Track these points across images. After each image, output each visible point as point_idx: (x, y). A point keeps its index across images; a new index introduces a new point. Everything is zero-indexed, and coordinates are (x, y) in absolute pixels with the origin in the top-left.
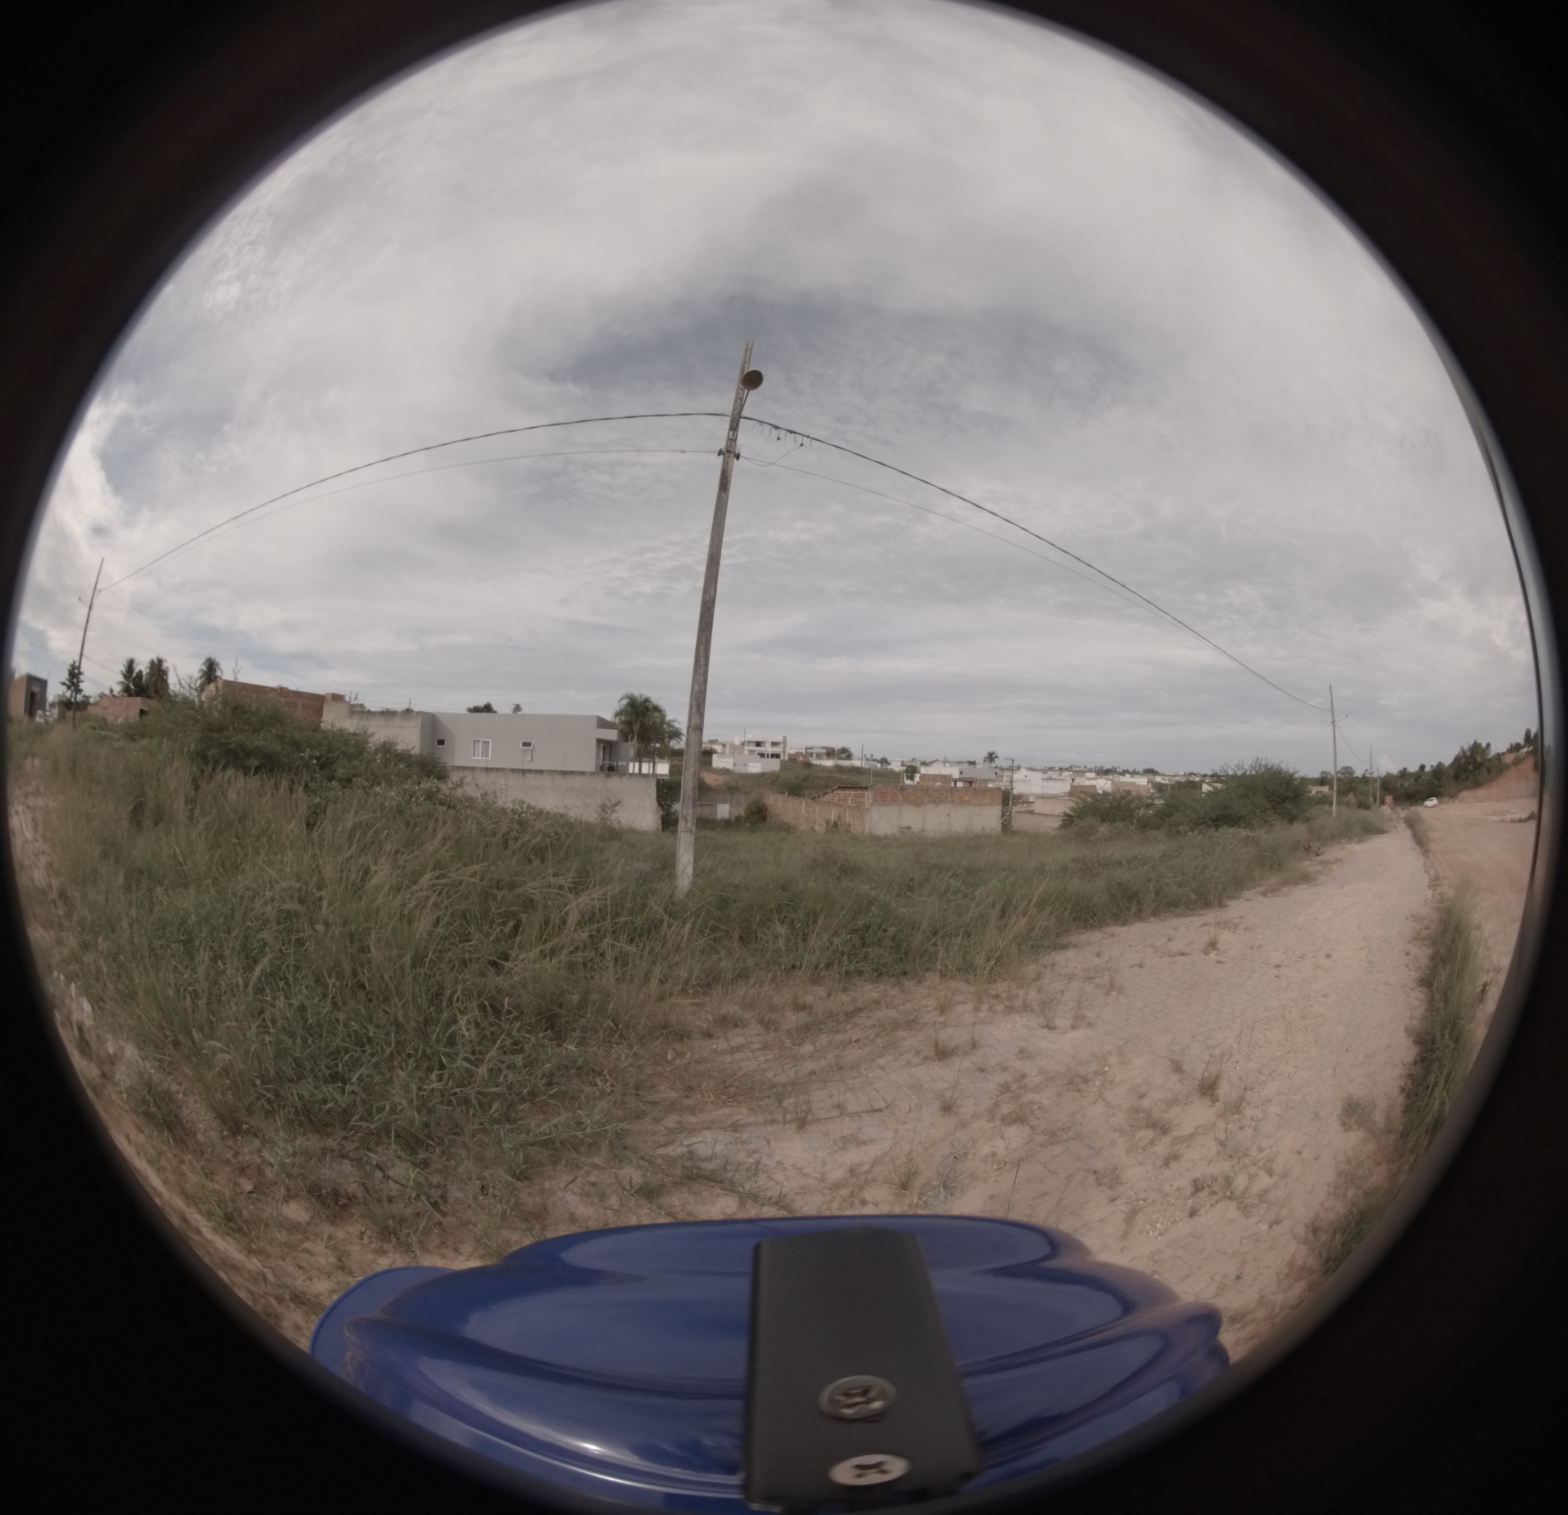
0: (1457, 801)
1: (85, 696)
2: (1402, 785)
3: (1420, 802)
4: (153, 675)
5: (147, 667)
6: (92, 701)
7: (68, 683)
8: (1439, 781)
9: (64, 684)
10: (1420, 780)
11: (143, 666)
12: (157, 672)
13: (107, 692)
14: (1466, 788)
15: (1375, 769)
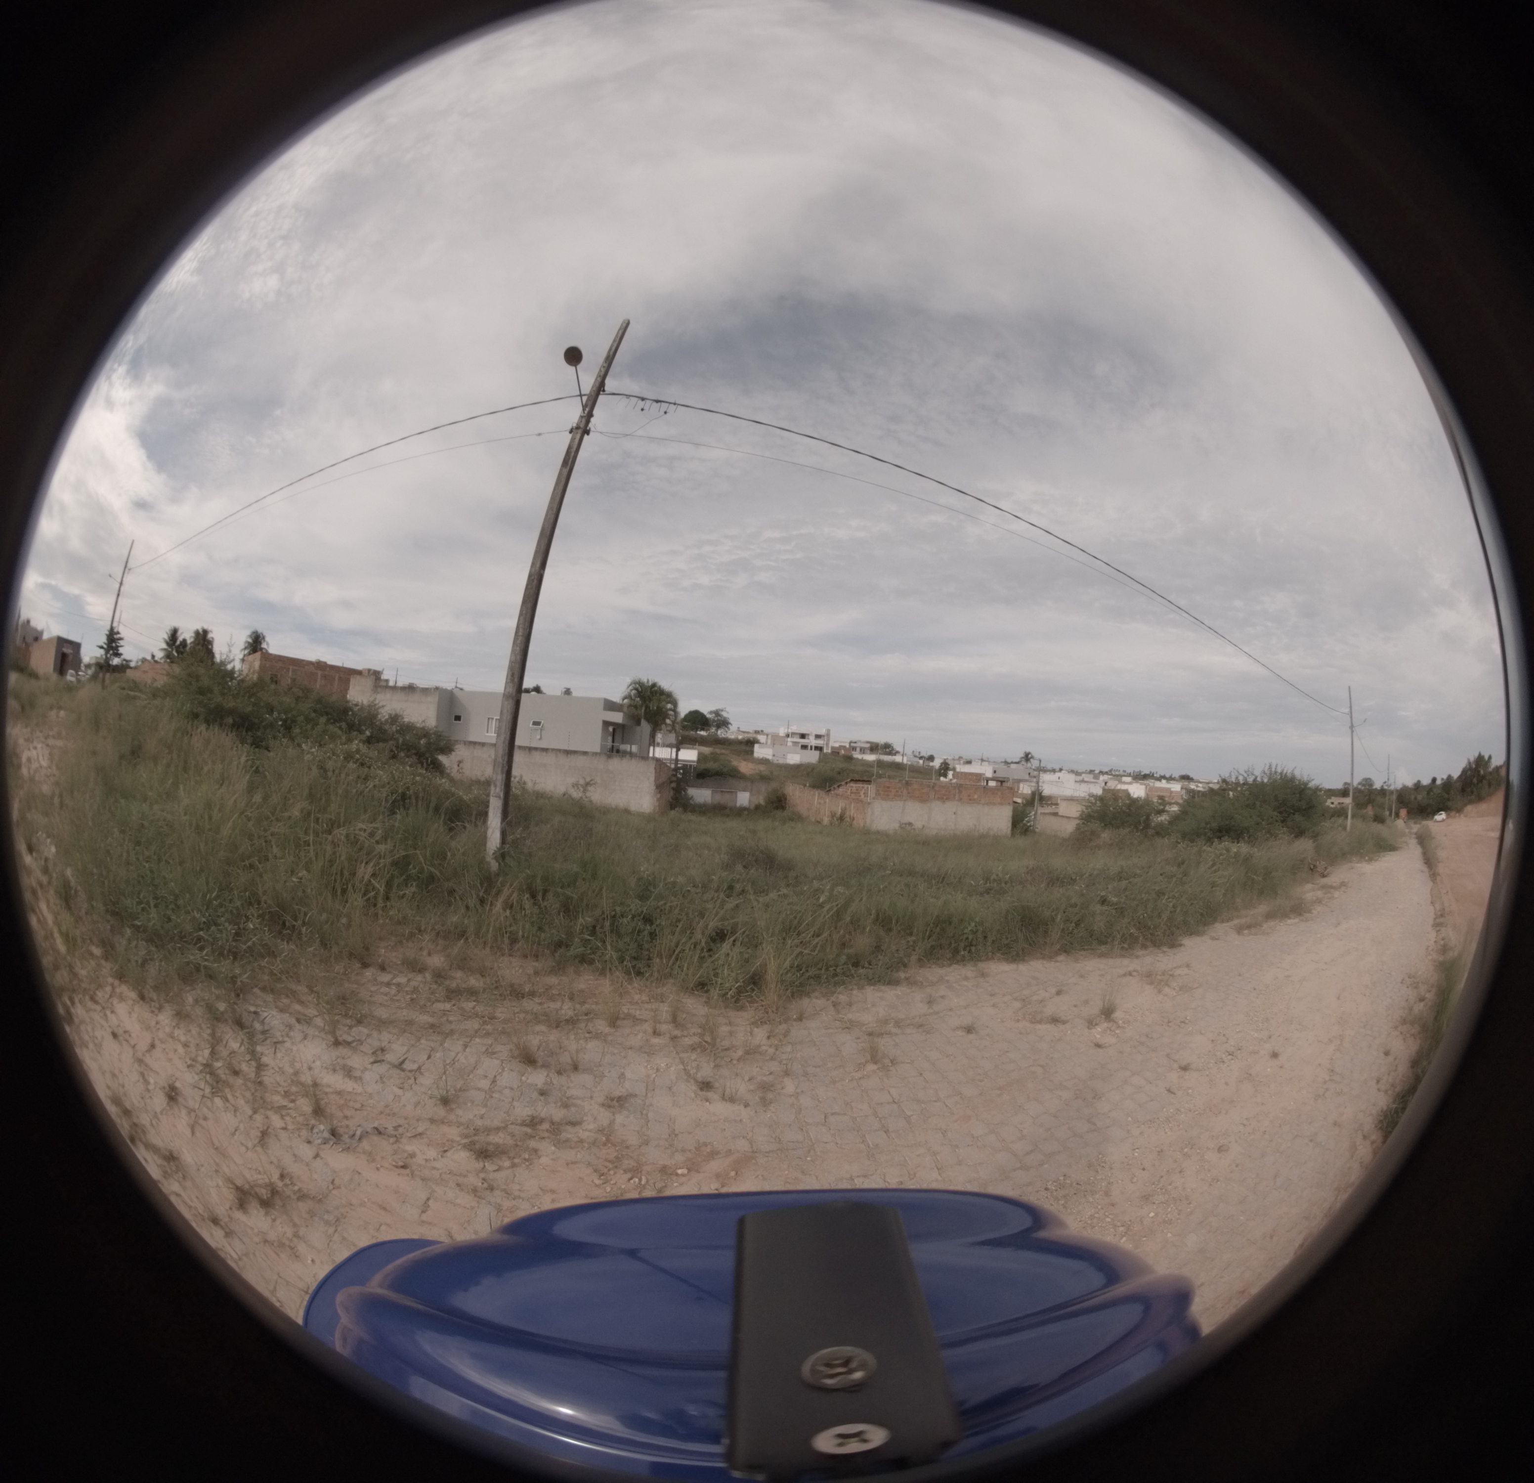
0: (1462, 815)
1: (125, 660)
2: (1415, 798)
3: (1431, 816)
4: (198, 644)
5: (191, 637)
6: (132, 664)
7: (105, 646)
8: (1448, 794)
9: (101, 647)
10: (1432, 794)
11: (187, 635)
12: (202, 642)
13: (149, 658)
14: (1471, 802)
15: (1391, 781)
